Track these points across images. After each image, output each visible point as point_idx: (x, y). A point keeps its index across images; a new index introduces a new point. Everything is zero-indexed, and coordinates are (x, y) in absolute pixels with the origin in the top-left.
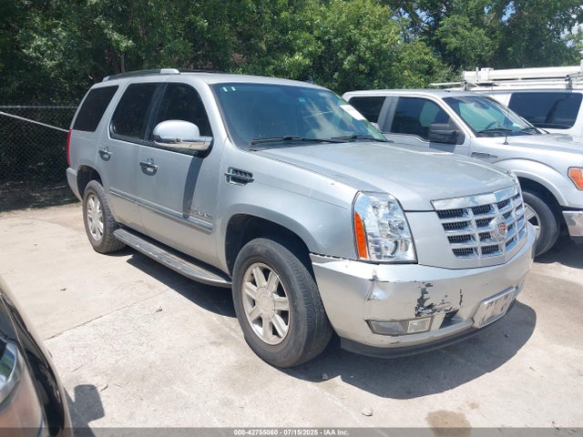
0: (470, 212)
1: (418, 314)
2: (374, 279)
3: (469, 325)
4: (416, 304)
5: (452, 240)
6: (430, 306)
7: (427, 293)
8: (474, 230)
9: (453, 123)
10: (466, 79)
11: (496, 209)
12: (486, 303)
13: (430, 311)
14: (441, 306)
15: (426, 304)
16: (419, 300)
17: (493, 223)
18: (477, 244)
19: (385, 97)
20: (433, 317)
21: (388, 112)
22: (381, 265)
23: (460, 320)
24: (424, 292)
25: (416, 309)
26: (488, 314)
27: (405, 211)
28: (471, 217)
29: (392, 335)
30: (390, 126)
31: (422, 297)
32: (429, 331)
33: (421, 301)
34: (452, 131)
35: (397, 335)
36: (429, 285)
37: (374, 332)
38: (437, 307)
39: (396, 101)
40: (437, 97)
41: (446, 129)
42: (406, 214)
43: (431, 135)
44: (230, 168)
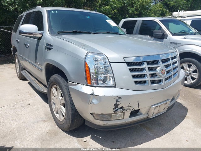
0: (145, 64)
1: (115, 112)
2: (93, 94)
3: (146, 116)
4: (113, 107)
5: (134, 76)
6: (121, 108)
7: (119, 101)
8: (147, 72)
9: (163, 30)
10: (174, 15)
11: (161, 63)
12: (153, 107)
13: (121, 110)
14: (127, 108)
15: (119, 107)
16: (115, 105)
17: (158, 69)
18: (148, 79)
19: (137, 20)
20: (124, 113)
21: (138, 26)
22: (97, 88)
23: (141, 114)
24: (117, 101)
25: (114, 109)
26: (156, 111)
27: (110, 62)
28: (145, 66)
29: (104, 121)
30: (138, 32)
31: (116, 103)
32: (123, 119)
33: (116, 105)
34: (162, 33)
35: (107, 121)
36: (120, 98)
37: (95, 119)
38: (125, 108)
39: (141, 22)
40: (157, 20)
41: (160, 32)
42: (111, 63)
43: (153, 35)
44: (47, 44)
